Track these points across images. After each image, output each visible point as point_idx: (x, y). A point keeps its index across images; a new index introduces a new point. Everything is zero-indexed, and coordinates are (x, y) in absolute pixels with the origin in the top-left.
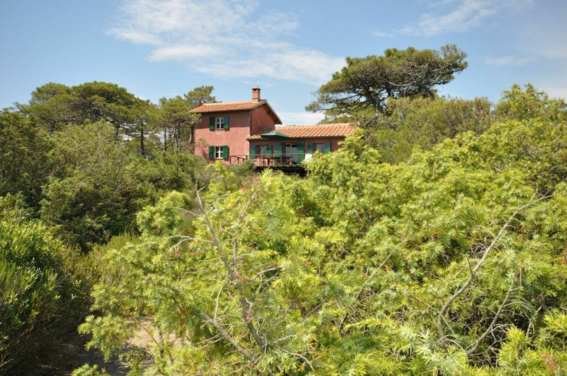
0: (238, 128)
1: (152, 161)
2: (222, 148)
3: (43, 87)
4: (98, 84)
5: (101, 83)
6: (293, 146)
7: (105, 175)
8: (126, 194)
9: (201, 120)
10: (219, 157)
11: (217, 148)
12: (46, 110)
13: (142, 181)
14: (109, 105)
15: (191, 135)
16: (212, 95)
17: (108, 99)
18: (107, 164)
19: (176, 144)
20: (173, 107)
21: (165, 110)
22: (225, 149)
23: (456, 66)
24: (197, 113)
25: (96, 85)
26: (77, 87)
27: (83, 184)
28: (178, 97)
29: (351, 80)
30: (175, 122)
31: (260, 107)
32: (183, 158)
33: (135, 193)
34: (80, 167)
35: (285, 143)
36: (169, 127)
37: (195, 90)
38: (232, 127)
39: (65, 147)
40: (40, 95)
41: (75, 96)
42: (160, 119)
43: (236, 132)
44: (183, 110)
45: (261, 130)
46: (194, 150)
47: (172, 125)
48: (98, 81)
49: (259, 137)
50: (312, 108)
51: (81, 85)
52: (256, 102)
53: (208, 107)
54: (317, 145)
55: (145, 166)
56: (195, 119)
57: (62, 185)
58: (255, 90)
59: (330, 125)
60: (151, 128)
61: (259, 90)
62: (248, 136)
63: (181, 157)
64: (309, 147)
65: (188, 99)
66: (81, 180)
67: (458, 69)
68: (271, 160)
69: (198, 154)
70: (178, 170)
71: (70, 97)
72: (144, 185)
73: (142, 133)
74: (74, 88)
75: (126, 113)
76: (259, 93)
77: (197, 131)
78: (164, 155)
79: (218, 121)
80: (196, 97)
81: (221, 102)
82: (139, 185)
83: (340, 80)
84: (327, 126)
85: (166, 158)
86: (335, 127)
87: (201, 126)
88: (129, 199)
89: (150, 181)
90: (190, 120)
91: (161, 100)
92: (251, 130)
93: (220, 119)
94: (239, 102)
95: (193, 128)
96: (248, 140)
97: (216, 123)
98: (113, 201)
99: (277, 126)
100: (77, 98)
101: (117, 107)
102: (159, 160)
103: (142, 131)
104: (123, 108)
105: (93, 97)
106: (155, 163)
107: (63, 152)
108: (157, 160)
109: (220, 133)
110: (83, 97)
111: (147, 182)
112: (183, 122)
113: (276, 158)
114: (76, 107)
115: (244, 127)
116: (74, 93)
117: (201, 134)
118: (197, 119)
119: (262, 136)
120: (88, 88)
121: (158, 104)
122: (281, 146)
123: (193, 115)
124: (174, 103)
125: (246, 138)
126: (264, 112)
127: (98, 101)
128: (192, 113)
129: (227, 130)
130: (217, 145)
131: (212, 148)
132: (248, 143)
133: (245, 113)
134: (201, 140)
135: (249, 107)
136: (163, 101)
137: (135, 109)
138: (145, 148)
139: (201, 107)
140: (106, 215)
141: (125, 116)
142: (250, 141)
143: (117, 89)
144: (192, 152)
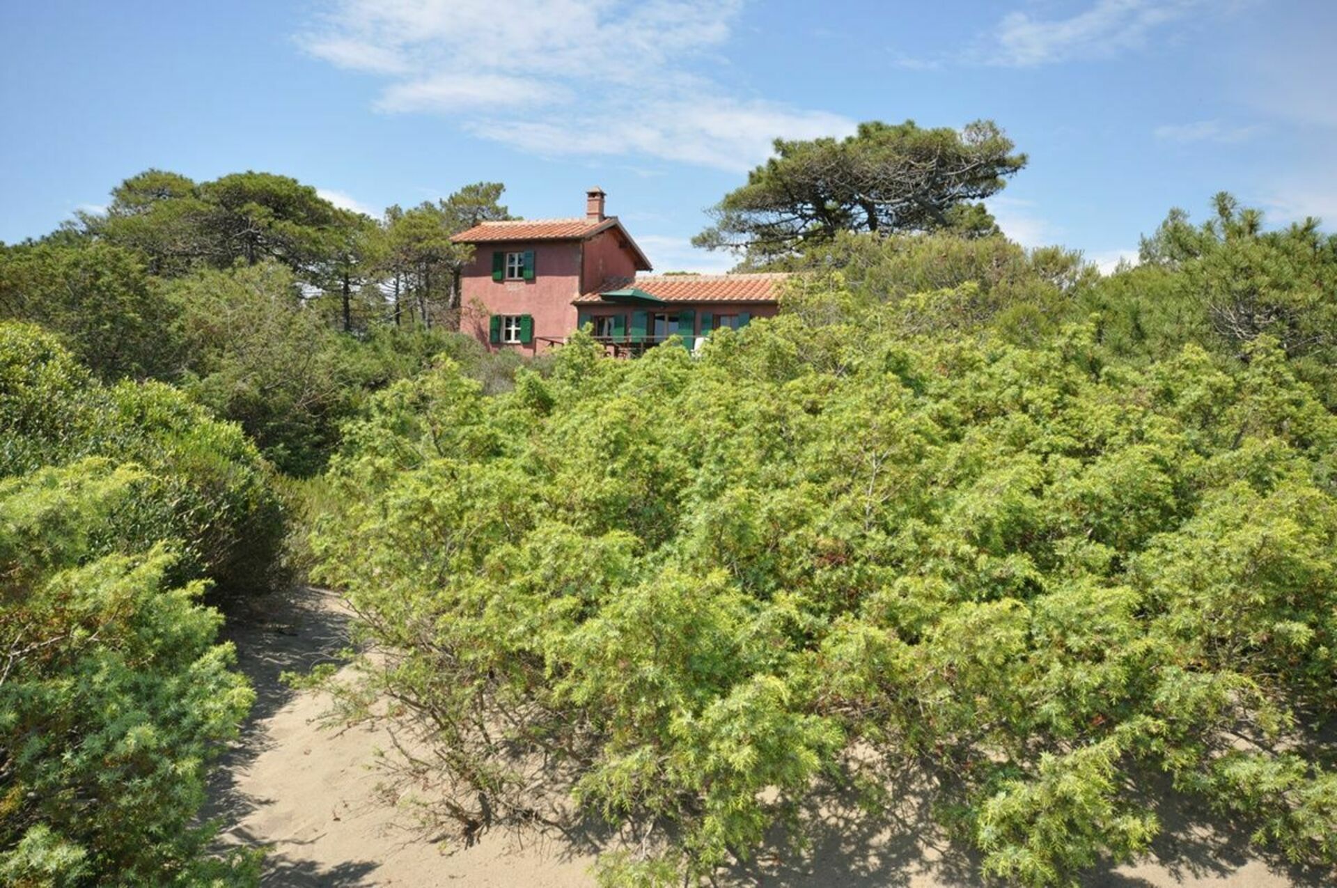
0: (555, 278)
1: (369, 346)
2: (518, 319)
3: (137, 179)
4: (256, 177)
5: (263, 174)
6: (672, 319)
7: (280, 370)
8: (318, 409)
9: (474, 259)
10: (513, 340)
11: (509, 320)
12: (146, 230)
13: (350, 383)
14: (280, 225)
15: (452, 288)
16: (500, 203)
17: (276, 210)
18: (284, 350)
19: (420, 310)
20: (414, 230)
21: (399, 234)
22: (526, 322)
23: (1002, 163)
24: (467, 243)
25: (254, 181)
26: (213, 185)
27: (240, 385)
28: (426, 204)
29: (785, 185)
30: (420, 260)
31: (602, 232)
32: (432, 341)
33: (335, 406)
34: (232, 353)
35: (654, 314)
36: (405, 272)
37: (464, 190)
38: (542, 274)
39: (203, 314)
40: (131, 197)
41: (208, 202)
42: (386, 254)
43: (550, 287)
44: (436, 235)
45: (604, 282)
46: (458, 323)
47: (412, 266)
48: (257, 172)
49: (596, 298)
50: (706, 241)
51: (220, 179)
52: (595, 221)
53: (491, 229)
54: (722, 319)
55: (355, 355)
56: (462, 257)
57: (207, 386)
58: (592, 194)
59: (753, 275)
60: (367, 272)
61: (602, 195)
62: (576, 296)
63: (429, 337)
64: (704, 322)
65: (449, 209)
66: (237, 377)
67: (1008, 169)
68: (621, 349)
69: (466, 333)
70: (420, 365)
71: (199, 206)
72: (353, 392)
73: (347, 283)
74: (208, 186)
75: (315, 242)
76: (602, 202)
77: (466, 282)
78: (394, 333)
79: (512, 260)
80: (465, 206)
81: (520, 219)
82: (344, 392)
83: (763, 185)
84: (745, 277)
85: (398, 339)
86: (762, 281)
87: (475, 271)
88: (324, 418)
89: (363, 386)
90: (451, 256)
91: (388, 211)
92: (582, 282)
93: (516, 256)
94: (558, 221)
95: (458, 273)
96: (575, 303)
97: (508, 266)
98: (295, 418)
99: (640, 275)
100: (212, 207)
101: (298, 228)
102: (383, 343)
103: (347, 277)
104: (310, 231)
105: (246, 207)
106: (376, 349)
107: (199, 324)
108: (378, 344)
109: (515, 287)
110: (225, 205)
111: (357, 387)
112: (435, 261)
113: (632, 345)
114: (209, 226)
115: (567, 275)
116: (207, 197)
117: (473, 287)
118: (466, 256)
119: (603, 297)
120: (235, 186)
121: (382, 220)
122: (645, 319)
123: (457, 247)
124: (417, 221)
125: (571, 300)
126: (611, 243)
127: (258, 213)
128: (454, 243)
129: (531, 280)
130: (508, 314)
131: (497, 319)
132: (575, 310)
133: (569, 245)
134: (473, 301)
135: (578, 233)
136: (394, 213)
137: (335, 233)
138: (351, 314)
139: (476, 230)
140: (282, 445)
141: (314, 249)
142: (579, 306)
143: (296, 190)
144: (455, 326)
